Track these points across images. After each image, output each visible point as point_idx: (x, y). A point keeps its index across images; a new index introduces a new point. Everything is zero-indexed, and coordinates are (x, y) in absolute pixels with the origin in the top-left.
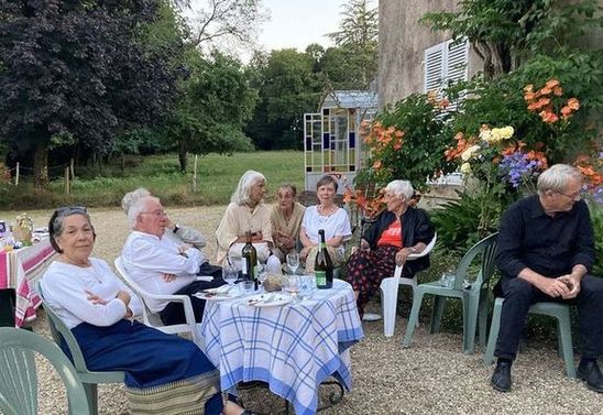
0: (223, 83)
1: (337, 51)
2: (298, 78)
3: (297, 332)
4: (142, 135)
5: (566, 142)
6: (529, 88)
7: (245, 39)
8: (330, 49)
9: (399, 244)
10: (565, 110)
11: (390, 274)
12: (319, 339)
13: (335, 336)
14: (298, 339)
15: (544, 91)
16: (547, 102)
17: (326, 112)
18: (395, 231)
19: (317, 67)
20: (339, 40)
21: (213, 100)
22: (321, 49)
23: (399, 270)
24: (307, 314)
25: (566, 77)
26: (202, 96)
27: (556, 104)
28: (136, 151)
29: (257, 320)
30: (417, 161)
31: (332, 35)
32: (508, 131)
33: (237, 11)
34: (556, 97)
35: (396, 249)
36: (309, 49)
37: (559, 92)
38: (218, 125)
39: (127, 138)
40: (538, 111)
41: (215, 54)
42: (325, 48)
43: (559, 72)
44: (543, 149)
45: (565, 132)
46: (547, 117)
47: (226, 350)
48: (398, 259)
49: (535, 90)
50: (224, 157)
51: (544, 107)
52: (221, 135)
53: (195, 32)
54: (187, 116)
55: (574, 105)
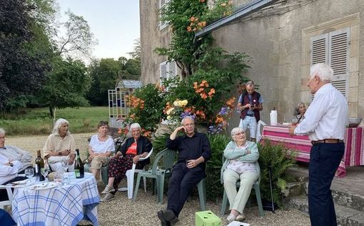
0: (73, 73)
1: (134, 61)
2: (115, 72)
3: (60, 201)
4: (28, 98)
5: (212, 107)
6: (196, 83)
7: (85, 53)
8: (130, 60)
9: (135, 153)
10: (209, 93)
11: (130, 168)
12: (72, 205)
13: (81, 203)
14: (60, 205)
15: (201, 85)
16: (203, 89)
17: (118, 90)
18: (134, 147)
19: (124, 68)
20: (134, 56)
21: (68, 81)
22: (126, 59)
23: (134, 166)
24: (65, 192)
25: (210, 79)
26: (62, 79)
27: (206, 90)
28: (25, 106)
29: (37, 197)
30: (151, 114)
31: (131, 53)
32: (185, 102)
33: (81, 39)
34: (206, 88)
35: (134, 156)
36: (120, 59)
37: (207, 86)
38: (71, 94)
39: (19, 99)
40: (200, 93)
41: (70, 59)
42: (128, 59)
43: (207, 77)
44: (203, 110)
45: (211, 102)
46: (203, 96)
47: (21, 214)
48: (134, 160)
49: (198, 84)
50: (74, 109)
51: (202, 92)
52: (72, 99)
53: (59, 47)
54: (53, 89)
55: (213, 91)
